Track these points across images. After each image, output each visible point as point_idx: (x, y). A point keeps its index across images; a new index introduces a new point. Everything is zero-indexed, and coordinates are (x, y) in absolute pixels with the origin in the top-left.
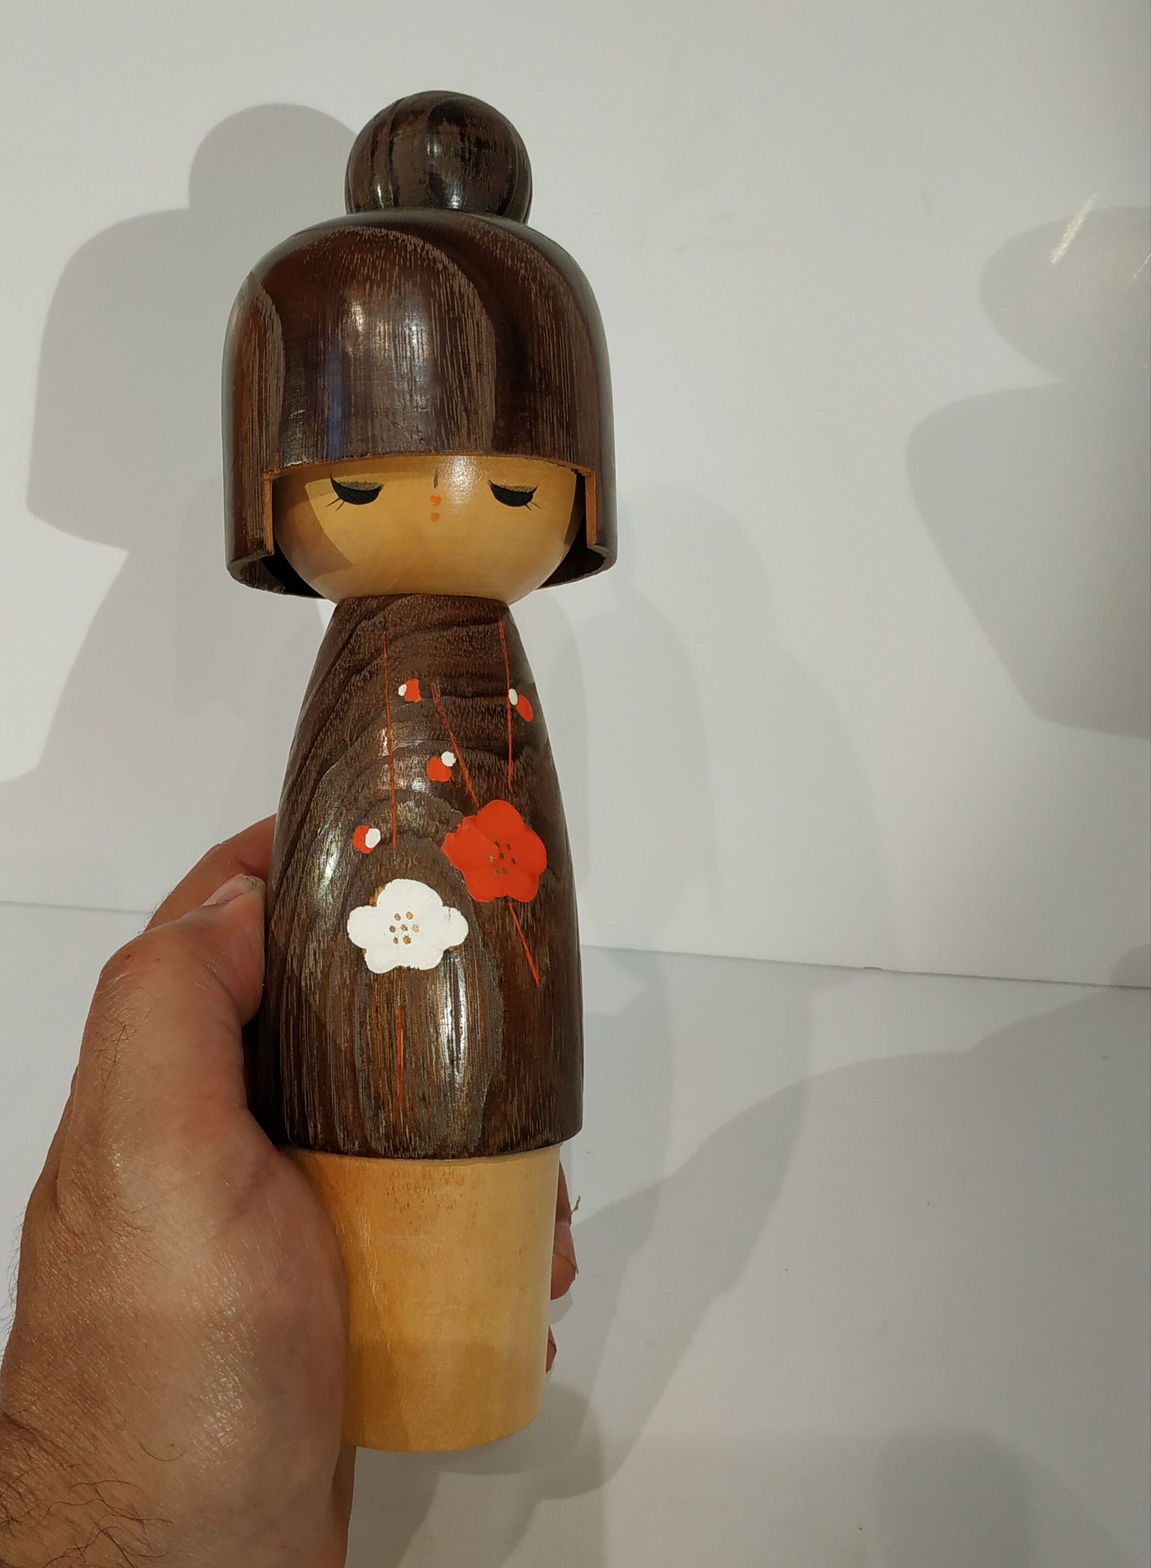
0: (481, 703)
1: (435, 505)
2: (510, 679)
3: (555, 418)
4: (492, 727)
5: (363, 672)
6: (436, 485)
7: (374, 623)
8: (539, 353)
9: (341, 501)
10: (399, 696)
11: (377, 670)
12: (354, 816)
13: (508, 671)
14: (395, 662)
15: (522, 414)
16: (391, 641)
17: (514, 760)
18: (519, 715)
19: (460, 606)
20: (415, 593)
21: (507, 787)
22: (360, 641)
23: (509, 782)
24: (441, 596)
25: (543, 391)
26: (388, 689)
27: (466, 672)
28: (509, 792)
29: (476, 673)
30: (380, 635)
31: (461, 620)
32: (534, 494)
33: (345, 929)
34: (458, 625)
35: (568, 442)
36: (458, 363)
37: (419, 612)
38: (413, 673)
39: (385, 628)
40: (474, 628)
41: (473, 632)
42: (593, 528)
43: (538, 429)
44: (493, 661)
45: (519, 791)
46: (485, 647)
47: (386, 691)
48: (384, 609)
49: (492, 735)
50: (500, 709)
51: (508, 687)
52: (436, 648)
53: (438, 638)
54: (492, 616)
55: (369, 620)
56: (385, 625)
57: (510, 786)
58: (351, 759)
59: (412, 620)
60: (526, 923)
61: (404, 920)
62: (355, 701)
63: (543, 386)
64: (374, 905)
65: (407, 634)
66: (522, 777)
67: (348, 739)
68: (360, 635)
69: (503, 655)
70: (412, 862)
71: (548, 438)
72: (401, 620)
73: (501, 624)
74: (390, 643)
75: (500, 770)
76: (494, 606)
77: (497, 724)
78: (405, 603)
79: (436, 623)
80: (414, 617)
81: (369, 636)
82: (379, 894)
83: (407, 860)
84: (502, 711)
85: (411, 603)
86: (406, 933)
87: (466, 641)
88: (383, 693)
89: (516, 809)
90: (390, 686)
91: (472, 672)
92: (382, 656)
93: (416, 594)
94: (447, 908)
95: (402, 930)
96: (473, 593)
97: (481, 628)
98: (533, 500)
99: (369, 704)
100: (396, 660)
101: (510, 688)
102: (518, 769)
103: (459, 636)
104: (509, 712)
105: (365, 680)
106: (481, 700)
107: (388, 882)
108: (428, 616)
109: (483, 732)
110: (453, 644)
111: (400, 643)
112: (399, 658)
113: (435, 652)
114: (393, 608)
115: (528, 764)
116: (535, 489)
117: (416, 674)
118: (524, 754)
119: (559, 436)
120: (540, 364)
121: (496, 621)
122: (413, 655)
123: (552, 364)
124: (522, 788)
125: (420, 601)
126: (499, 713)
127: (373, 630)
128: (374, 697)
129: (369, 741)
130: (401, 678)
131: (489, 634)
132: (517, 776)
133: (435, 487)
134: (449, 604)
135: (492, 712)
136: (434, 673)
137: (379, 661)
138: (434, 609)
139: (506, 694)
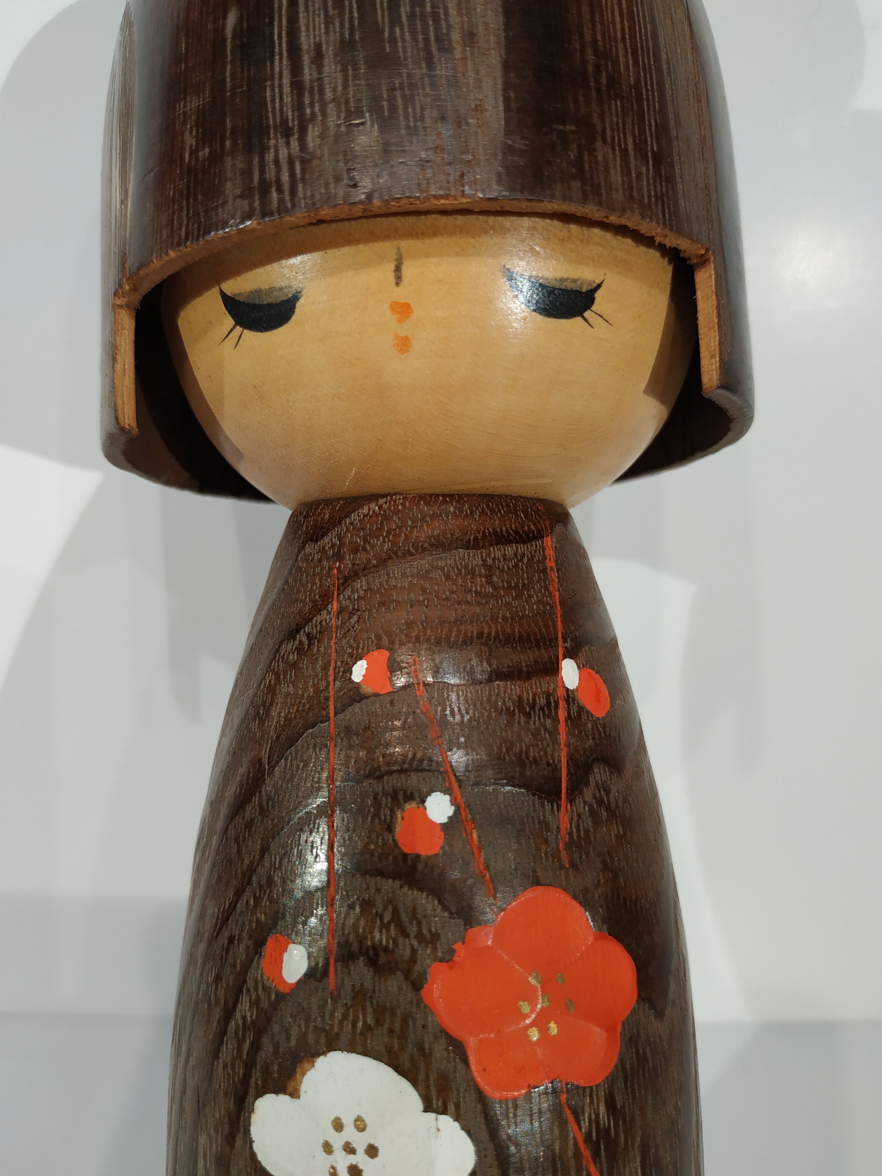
0: (505, 692)
1: (400, 321)
2: (565, 640)
3: (630, 141)
4: (527, 739)
5: (298, 636)
6: (398, 280)
7: (324, 548)
8: (593, 21)
9: (239, 329)
10: (353, 682)
11: (320, 632)
12: (265, 914)
13: (559, 625)
14: (350, 618)
15: (561, 127)
16: (346, 579)
17: (571, 801)
18: (581, 709)
19: (472, 513)
20: (392, 491)
21: (556, 854)
22: (300, 579)
23: (561, 847)
24: (438, 495)
25: (604, 88)
26: (334, 669)
27: (478, 634)
28: (561, 867)
29: (497, 632)
30: (331, 568)
31: (472, 538)
32: (598, 295)
33: (247, 1131)
34: (467, 547)
35: (658, 189)
36: (426, 32)
37: (397, 527)
38: (379, 638)
39: (339, 556)
40: (496, 552)
41: (494, 559)
42: (713, 357)
43: (596, 157)
44: (531, 611)
45: (581, 858)
46: (517, 585)
47: (331, 672)
48: (340, 523)
49: (527, 753)
50: (543, 701)
51: (561, 657)
52: (424, 590)
53: (427, 572)
54: (532, 527)
55: (317, 541)
56: (339, 550)
57: (564, 855)
58: (268, 800)
59: (384, 541)
60: (594, 1126)
61: (350, 1134)
62: (284, 688)
63: (604, 80)
64: (295, 1094)
65: (374, 566)
66: (587, 832)
67: (265, 761)
68: (301, 568)
69: (552, 596)
70: (365, 1022)
71: (616, 176)
72: (366, 541)
73: (549, 541)
74: (343, 584)
75: (545, 825)
76: (537, 511)
77: (538, 730)
78: (374, 511)
79: (426, 545)
80: (388, 536)
81: (314, 571)
82: (303, 1074)
83: (354, 1016)
84: (548, 704)
85: (385, 511)
86: (352, 1159)
87: (480, 576)
88: (326, 676)
89: (575, 898)
90: (339, 664)
91: (489, 634)
92: (329, 607)
93: (395, 494)
94: (432, 1116)
95: (344, 1153)
96: (498, 486)
97: (510, 551)
98: (593, 308)
99: (303, 696)
100: (351, 614)
101: (564, 658)
102: (579, 816)
103: (467, 565)
104: (562, 704)
105: (300, 650)
106: (506, 687)
107: (319, 1055)
108: (411, 532)
109: (508, 750)
110: (455, 582)
111: (361, 584)
112: (358, 610)
113: (421, 599)
114: (355, 520)
115: (600, 802)
116: (599, 286)
117: (385, 640)
118: (592, 783)
119: (639, 176)
120: (595, 41)
121: (540, 536)
122: (382, 604)
123: (621, 46)
124: (587, 854)
125: (400, 507)
126: (542, 709)
127: (320, 560)
128: (310, 684)
129: (298, 769)
130: (358, 648)
131: (525, 560)
132: (578, 831)
133: (397, 284)
134: (452, 509)
135: (528, 709)
136: (418, 637)
137: (323, 616)
138: (423, 519)
139: (555, 670)
